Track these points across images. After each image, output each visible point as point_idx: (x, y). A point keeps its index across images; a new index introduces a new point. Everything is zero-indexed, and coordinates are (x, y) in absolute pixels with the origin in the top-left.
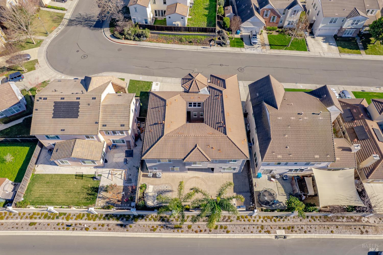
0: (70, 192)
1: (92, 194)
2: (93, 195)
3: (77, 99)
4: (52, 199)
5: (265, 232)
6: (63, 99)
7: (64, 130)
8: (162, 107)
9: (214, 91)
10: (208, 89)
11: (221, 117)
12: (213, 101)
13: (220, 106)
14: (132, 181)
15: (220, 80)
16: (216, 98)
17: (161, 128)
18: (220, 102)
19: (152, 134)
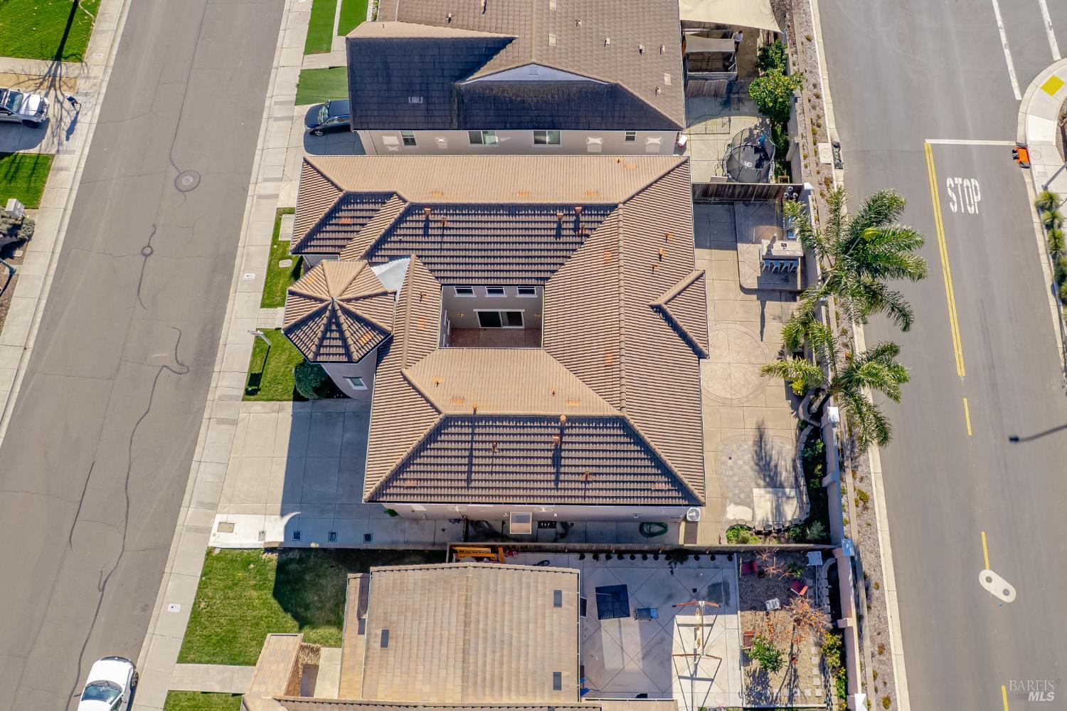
8: (477, 431)
9: (396, 239)
10: (382, 263)
11: (537, 218)
12: (448, 246)
13: (480, 218)
14: (720, 580)
15: (341, 214)
16: (440, 232)
17: (584, 431)
18: (461, 218)
19: (602, 470)
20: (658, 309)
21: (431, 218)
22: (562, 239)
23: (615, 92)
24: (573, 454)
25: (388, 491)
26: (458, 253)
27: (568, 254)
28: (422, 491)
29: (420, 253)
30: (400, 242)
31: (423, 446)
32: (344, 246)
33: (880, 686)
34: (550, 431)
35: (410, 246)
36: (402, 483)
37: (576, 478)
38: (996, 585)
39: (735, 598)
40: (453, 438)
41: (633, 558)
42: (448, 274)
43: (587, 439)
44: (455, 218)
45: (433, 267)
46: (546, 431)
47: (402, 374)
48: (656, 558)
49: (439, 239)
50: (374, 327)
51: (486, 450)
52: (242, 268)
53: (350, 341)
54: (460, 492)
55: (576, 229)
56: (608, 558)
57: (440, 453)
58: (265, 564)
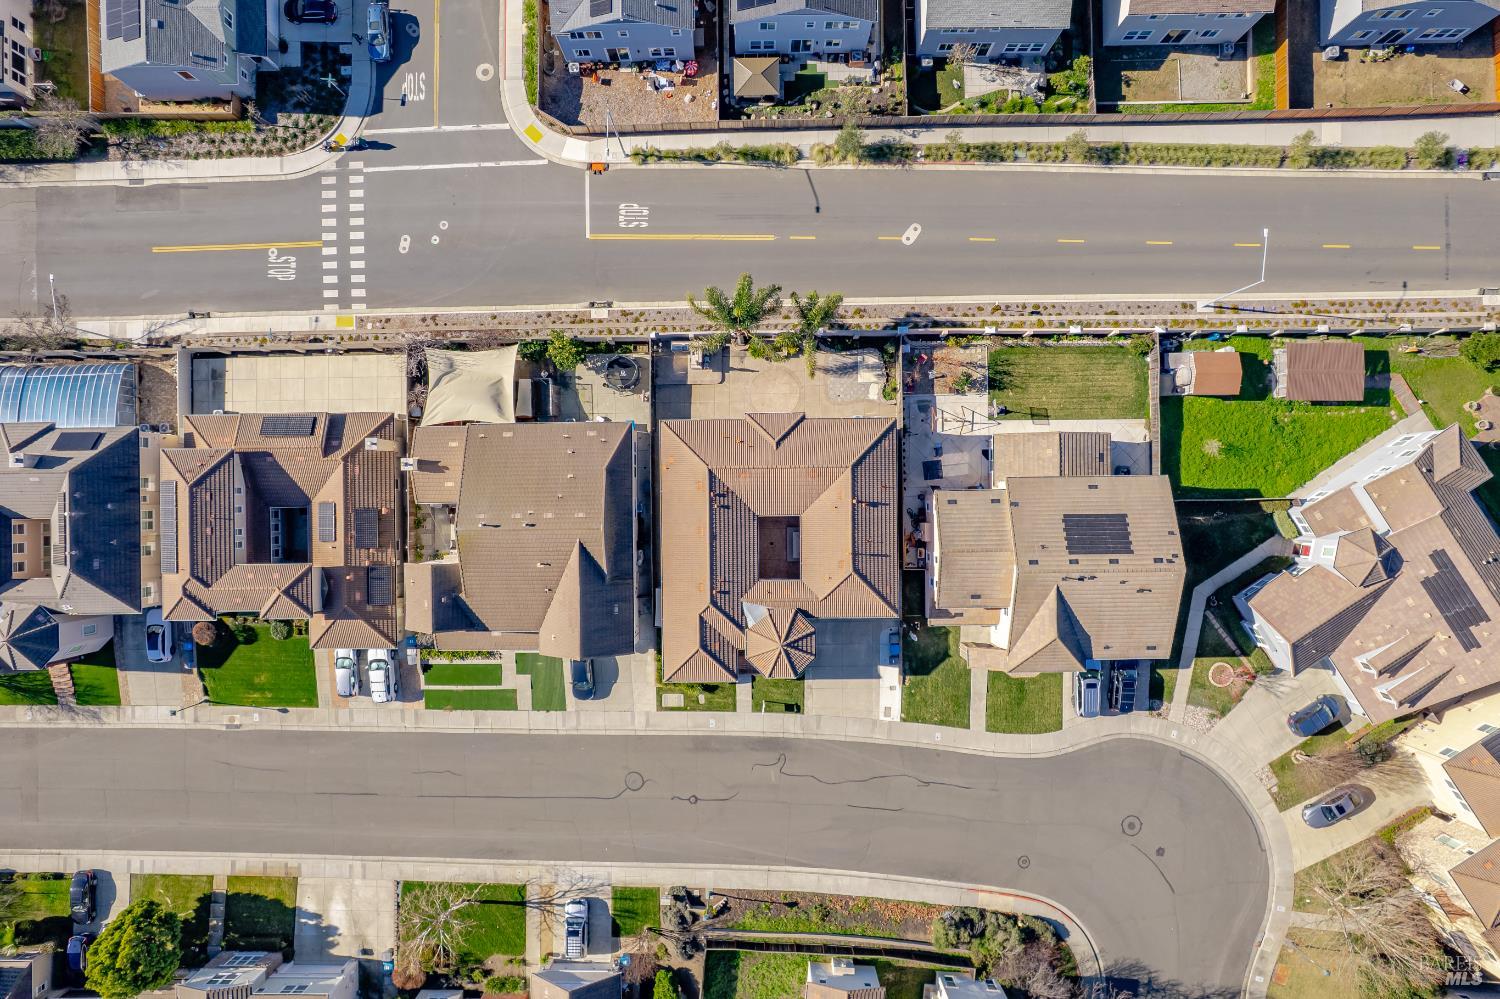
0: (1051, 378)
1: (1000, 373)
2: (997, 372)
3: (1077, 562)
4: (1086, 361)
5: (632, 314)
6: (1111, 561)
7: (1090, 487)
8: (860, 552)
9: (731, 613)
10: (747, 622)
11: (718, 521)
12: (735, 577)
13: (718, 558)
14: (919, 405)
15: (713, 649)
16: (727, 584)
17: (859, 489)
18: (718, 570)
19: (879, 478)
20: (778, 444)
21: (719, 590)
22: (730, 504)
23: (611, 469)
24: (871, 495)
25: (893, 603)
27: (739, 501)
29: (740, 595)
30: (733, 609)
31: (869, 584)
33: (971, 312)
34: (860, 510)
35: (736, 603)
36: (888, 595)
37: (884, 493)
38: (911, 235)
39: (926, 397)
40: (864, 566)
42: (752, 577)
43: (863, 487)
44: (718, 574)
45: (748, 588)
47: (822, 602)
49: (731, 584)
50: (794, 620)
51: (870, 546)
52: (707, 729)
53: (804, 634)
55: (724, 496)
56: (905, 473)
57: (872, 574)
58: (912, 683)
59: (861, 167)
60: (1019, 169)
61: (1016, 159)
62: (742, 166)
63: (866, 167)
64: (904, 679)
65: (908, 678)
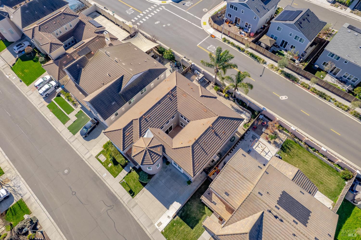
0: (304, 161)
1: (287, 147)
2: (286, 146)
3: (279, 208)
7: (301, 191)
8: (199, 143)
9: (142, 128)
10: (144, 135)
11: (165, 100)
12: (154, 120)
13: (155, 110)
14: (252, 135)
15: (126, 134)
16: (150, 119)
17: (216, 125)
18: (151, 113)
19: (225, 129)
20: (202, 96)
21: (145, 118)
22: (173, 100)
23: (150, 71)
24: (218, 131)
25: (195, 171)
26: (157, 120)
27: (176, 102)
28: (201, 164)
29: (150, 126)
30: (144, 127)
31: (193, 156)
32: (132, 140)
34: (211, 131)
35: (147, 127)
36: (196, 167)
37: (222, 134)
38: (283, 98)
39: (257, 136)
40: (197, 149)
41: (236, 146)
42: (159, 125)
43: (218, 126)
44: (150, 114)
45: (155, 127)
46: (210, 131)
47: (173, 149)
48: (239, 142)
49: (151, 120)
50: (158, 146)
51: (204, 145)
52: (101, 175)
53: (157, 153)
54: (207, 157)
55: (173, 96)
56: (233, 150)
57: (197, 154)
58: (177, 220)
59: (280, 75)
60: (329, 104)
61: (330, 101)
62: (248, 57)
63: (282, 76)
64: (175, 216)
65: (177, 217)
